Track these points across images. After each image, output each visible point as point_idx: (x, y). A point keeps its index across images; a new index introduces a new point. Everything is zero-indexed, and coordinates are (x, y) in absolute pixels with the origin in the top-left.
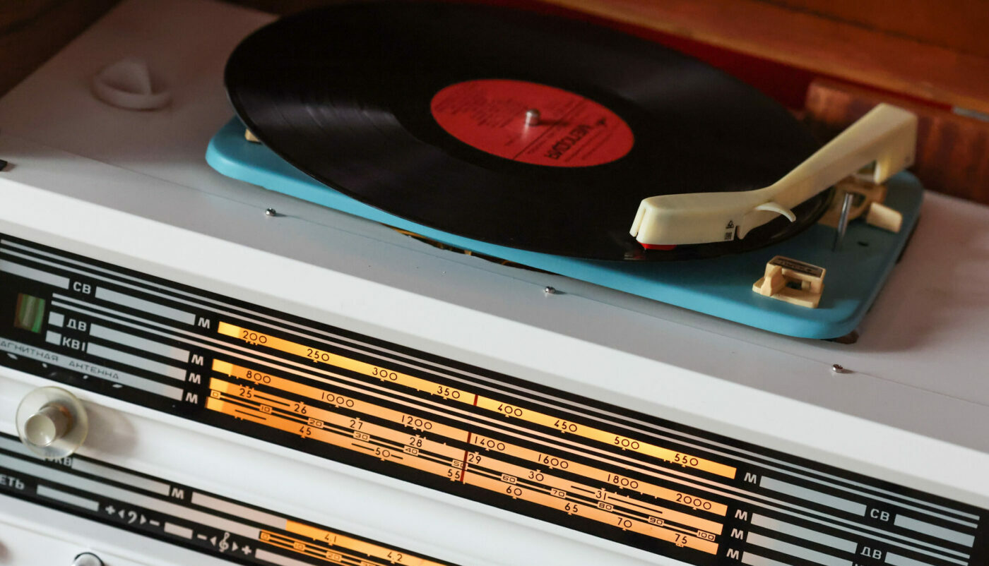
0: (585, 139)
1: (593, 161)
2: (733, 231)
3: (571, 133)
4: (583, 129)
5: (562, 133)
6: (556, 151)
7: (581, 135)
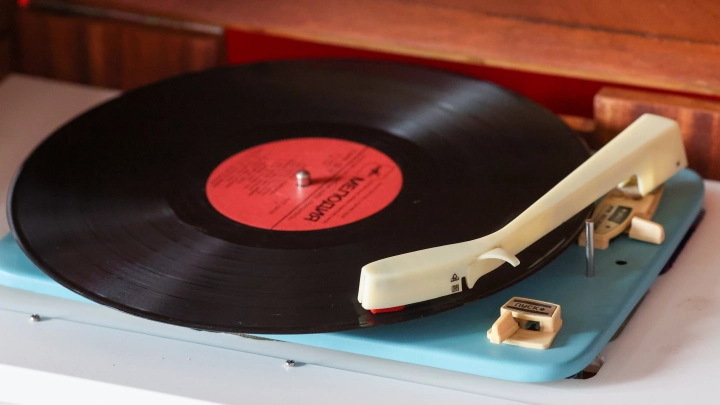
0: (352, 193)
1: (352, 218)
2: (459, 283)
3: (340, 190)
4: (353, 183)
5: (331, 190)
6: (319, 212)
7: (349, 190)
